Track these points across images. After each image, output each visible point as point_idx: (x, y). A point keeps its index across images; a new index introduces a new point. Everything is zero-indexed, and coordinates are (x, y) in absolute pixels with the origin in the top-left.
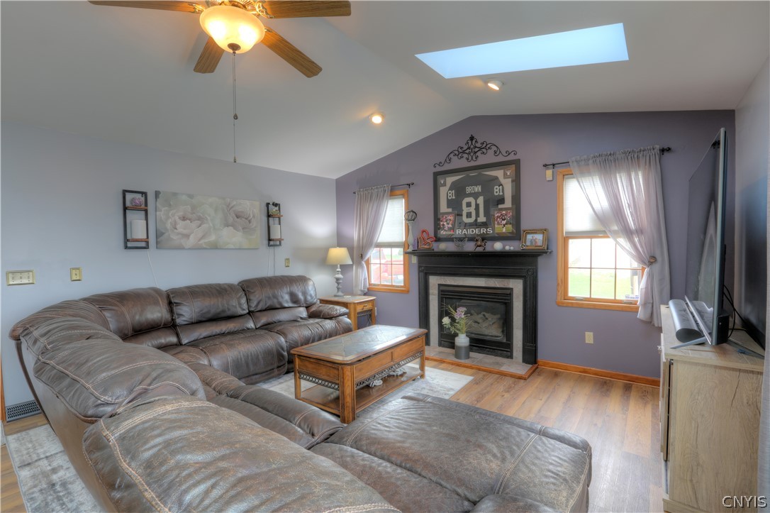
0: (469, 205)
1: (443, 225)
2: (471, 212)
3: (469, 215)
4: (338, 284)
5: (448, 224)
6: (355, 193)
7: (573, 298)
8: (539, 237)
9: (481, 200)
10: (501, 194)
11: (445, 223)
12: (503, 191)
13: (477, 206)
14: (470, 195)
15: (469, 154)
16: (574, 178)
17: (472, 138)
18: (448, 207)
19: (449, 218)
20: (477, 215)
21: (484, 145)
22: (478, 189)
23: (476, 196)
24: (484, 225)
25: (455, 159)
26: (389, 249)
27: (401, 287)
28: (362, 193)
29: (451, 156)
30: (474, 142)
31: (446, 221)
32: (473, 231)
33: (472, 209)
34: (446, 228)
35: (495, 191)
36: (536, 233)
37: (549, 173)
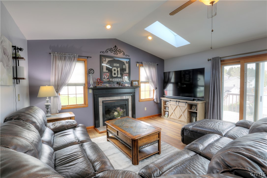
0: (115, 70)
1: (105, 77)
2: (115, 73)
3: (115, 74)
4: (47, 109)
5: (107, 76)
6: (50, 53)
7: (142, 99)
8: (137, 83)
9: (119, 69)
10: (125, 68)
11: (105, 76)
12: (126, 67)
13: (118, 71)
14: (115, 67)
15: (114, 52)
16: (143, 67)
17: (116, 46)
18: (107, 70)
19: (107, 74)
20: (118, 74)
21: (120, 51)
22: (118, 65)
23: (117, 67)
24: (120, 78)
25: (109, 52)
26: (75, 87)
27: (83, 104)
28: (56, 55)
29: (108, 50)
30: (116, 48)
31: (106, 75)
32: (116, 80)
33: (116, 72)
34: (106, 78)
35: (124, 67)
36: (136, 81)
37: (138, 64)
